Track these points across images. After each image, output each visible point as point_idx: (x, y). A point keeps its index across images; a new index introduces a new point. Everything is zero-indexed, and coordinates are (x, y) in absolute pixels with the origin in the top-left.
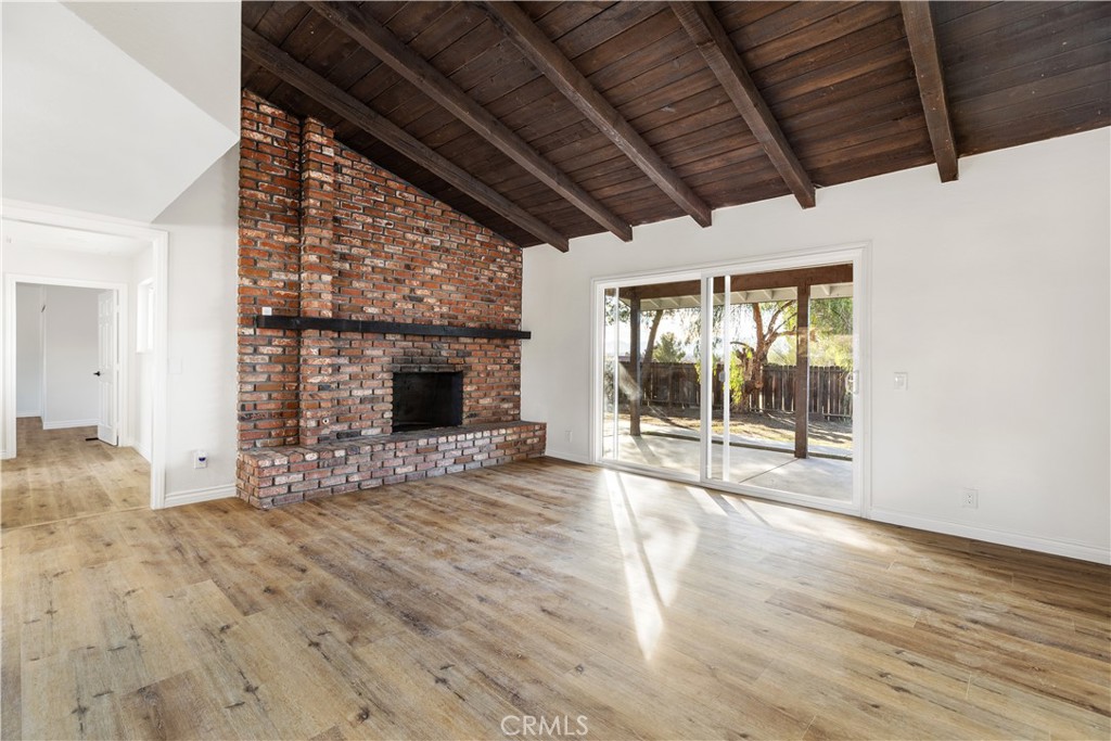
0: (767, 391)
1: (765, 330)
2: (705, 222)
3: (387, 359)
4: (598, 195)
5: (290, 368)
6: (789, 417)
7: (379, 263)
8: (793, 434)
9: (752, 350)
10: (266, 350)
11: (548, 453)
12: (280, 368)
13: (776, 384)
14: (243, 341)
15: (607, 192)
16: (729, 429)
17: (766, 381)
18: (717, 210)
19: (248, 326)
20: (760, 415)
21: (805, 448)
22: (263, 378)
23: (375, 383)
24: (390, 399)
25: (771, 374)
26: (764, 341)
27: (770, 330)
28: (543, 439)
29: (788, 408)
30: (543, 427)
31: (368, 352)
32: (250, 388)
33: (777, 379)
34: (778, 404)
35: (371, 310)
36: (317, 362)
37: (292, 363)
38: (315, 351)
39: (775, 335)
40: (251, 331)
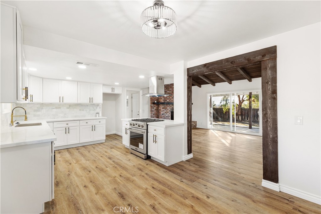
0: (242, 115)
1: (241, 100)
2: (231, 83)
3: (170, 109)
4: (210, 79)
5: (157, 111)
6: (248, 121)
7: (169, 92)
8: (249, 125)
9: (238, 105)
10: (154, 108)
11: (197, 127)
12: (156, 111)
13: (244, 113)
14: (151, 107)
15: (212, 78)
16: (236, 124)
17: (241, 112)
18: (233, 81)
19: (152, 104)
20: (240, 121)
21: (251, 127)
22: (154, 113)
23: (168, 114)
24: (170, 116)
25: (243, 110)
26: (241, 102)
27: (242, 99)
28: (196, 124)
29: (247, 119)
30: (196, 122)
31: (167, 108)
32: (152, 114)
33: (244, 112)
34: (245, 118)
35: (168, 100)
36: (162, 110)
37: (158, 110)
38: (161, 108)
39: (243, 101)
40: (152, 105)
